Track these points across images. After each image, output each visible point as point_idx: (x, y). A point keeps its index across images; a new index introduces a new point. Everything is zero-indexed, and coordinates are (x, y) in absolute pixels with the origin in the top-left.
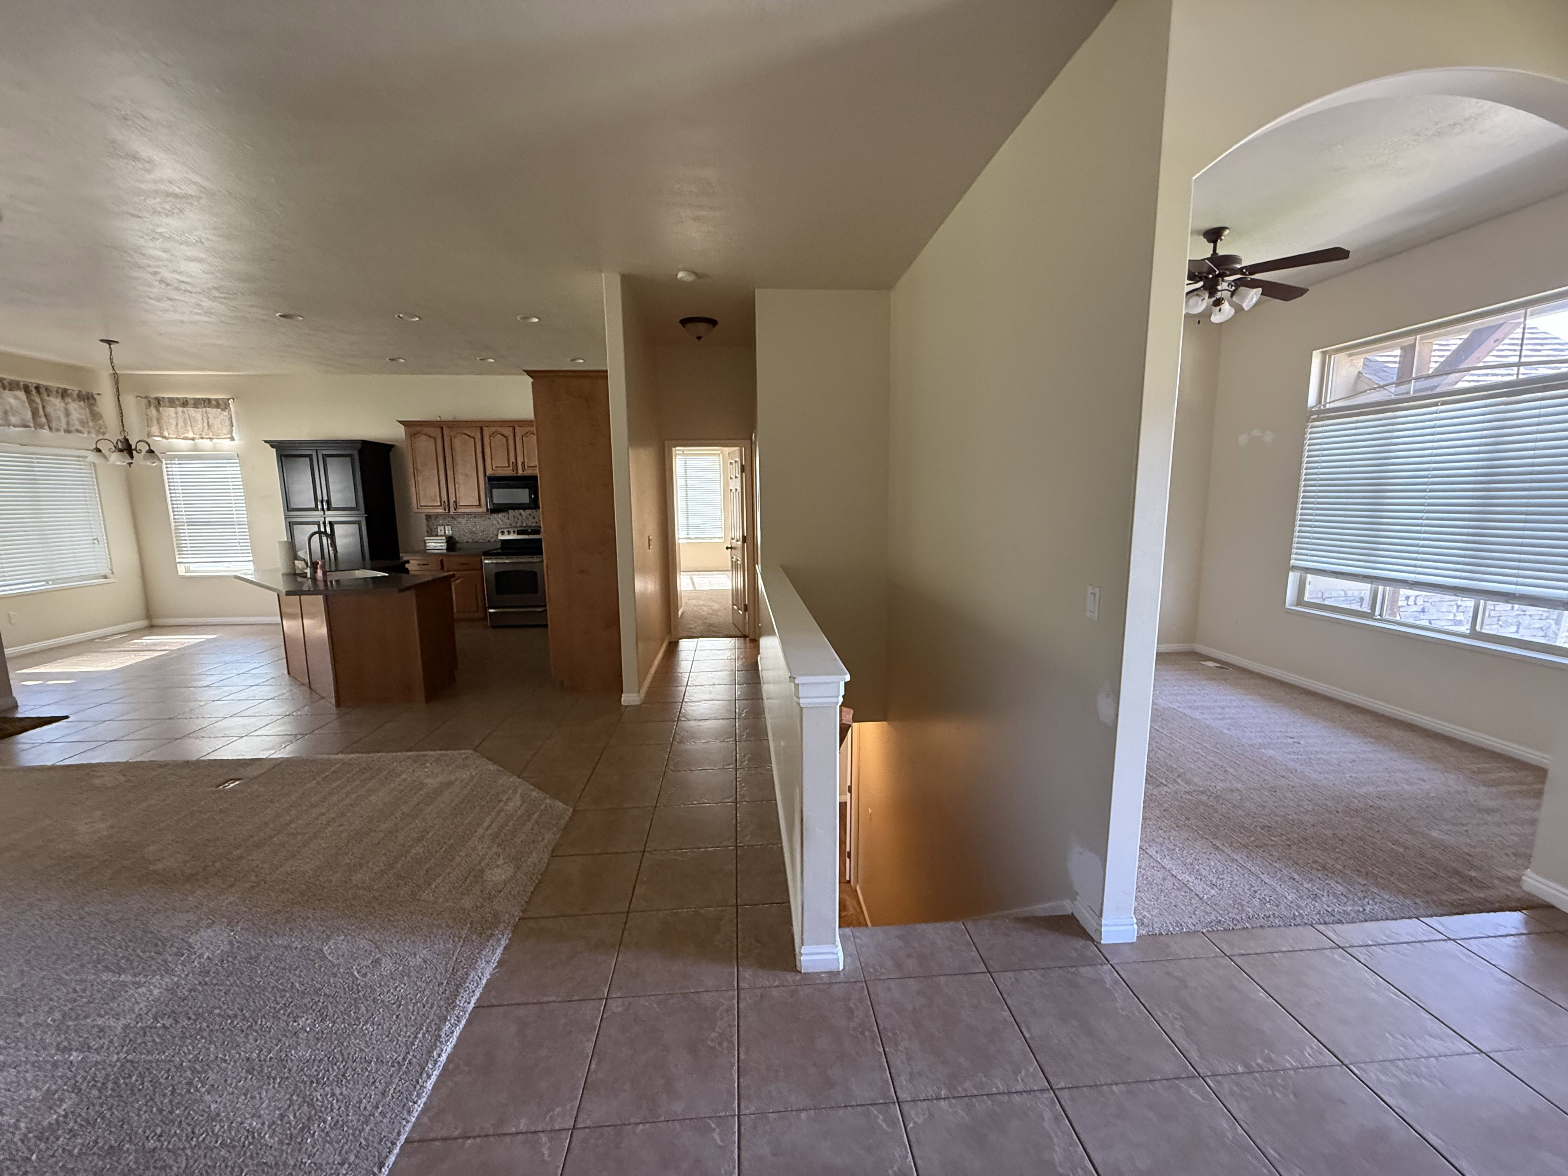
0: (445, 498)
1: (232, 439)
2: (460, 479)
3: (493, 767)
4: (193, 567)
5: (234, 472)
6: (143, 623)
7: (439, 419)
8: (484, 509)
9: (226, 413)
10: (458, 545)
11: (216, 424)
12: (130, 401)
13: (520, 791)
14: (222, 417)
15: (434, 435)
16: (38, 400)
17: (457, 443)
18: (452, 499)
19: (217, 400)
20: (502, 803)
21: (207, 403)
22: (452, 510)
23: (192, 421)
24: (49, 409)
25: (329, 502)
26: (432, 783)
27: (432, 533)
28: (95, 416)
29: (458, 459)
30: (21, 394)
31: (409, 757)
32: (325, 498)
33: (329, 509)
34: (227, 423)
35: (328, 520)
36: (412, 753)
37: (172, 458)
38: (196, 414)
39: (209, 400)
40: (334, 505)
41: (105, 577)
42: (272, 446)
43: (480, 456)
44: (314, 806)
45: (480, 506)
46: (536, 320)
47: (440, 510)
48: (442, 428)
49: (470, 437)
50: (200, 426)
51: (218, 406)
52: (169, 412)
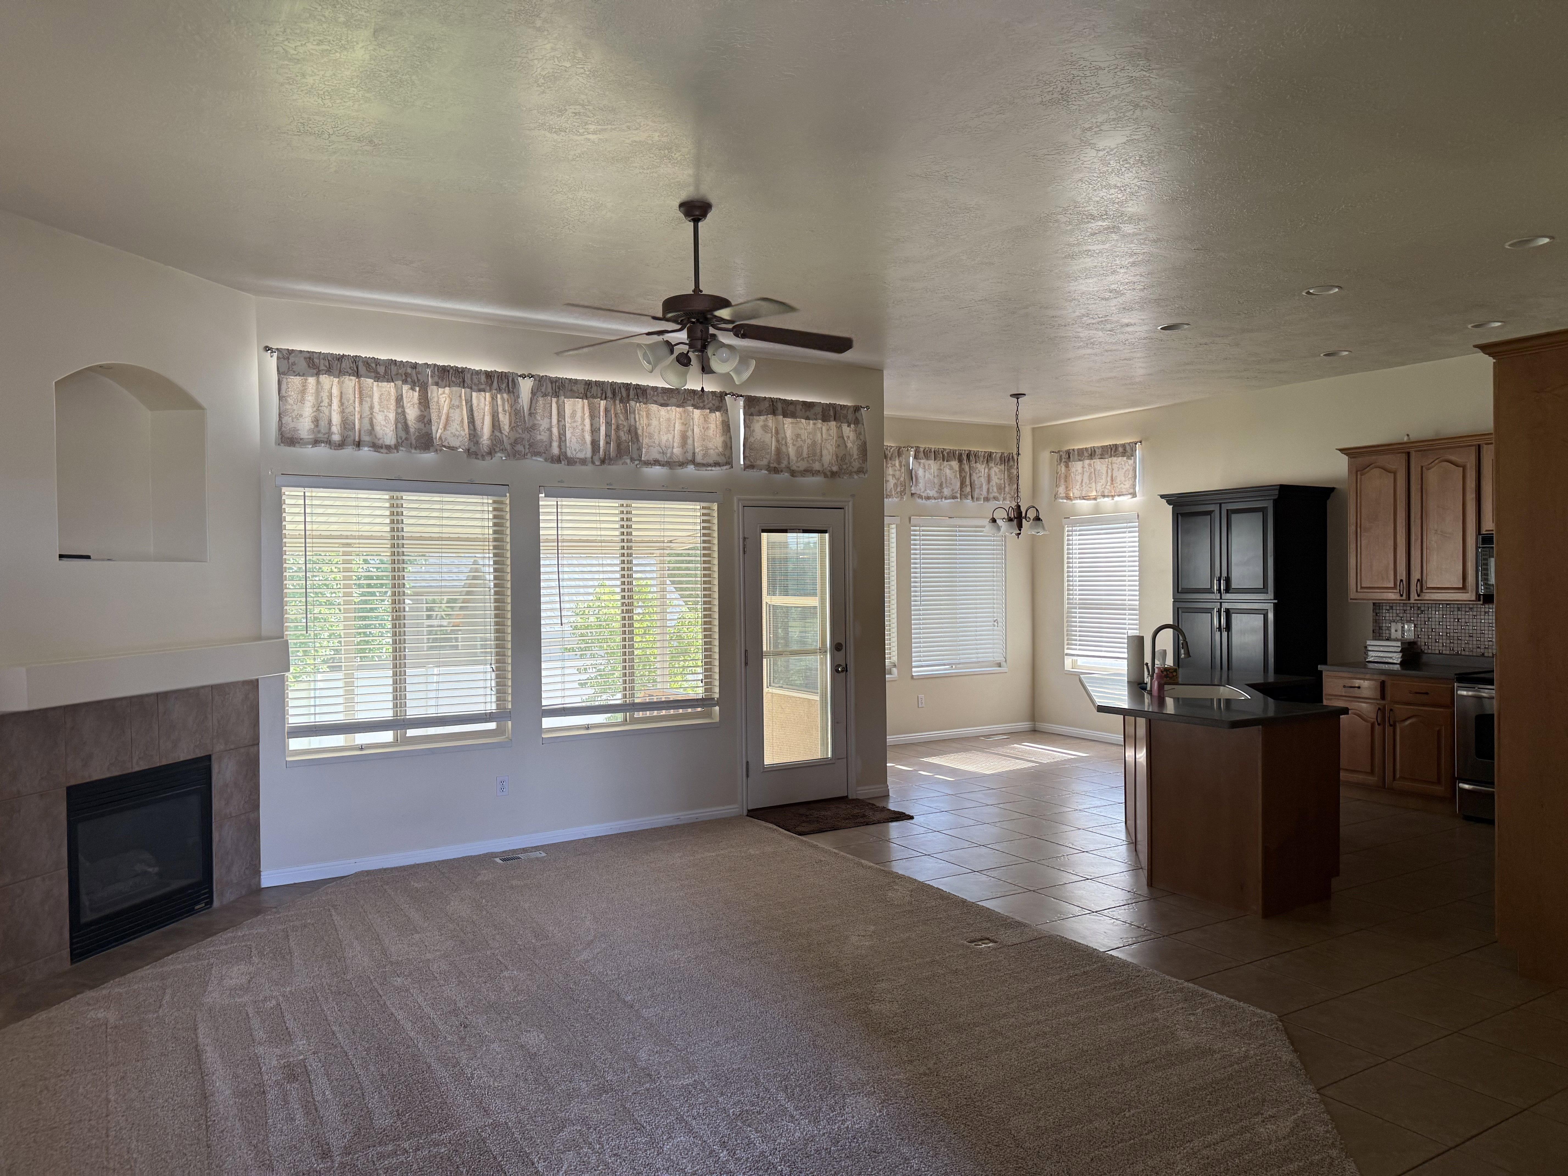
0: (1402, 573)
1: (1134, 495)
2: (1432, 539)
3: (1287, 1056)
4: (1081, 661)
5: (1129, 540)
6: (1025, 725)
7: (1406, 439)
8: (1470, 596)
9: (1131, 462)
10: (1424, 658)
11: (1119, 475)
12: (1045, 457)
13: (1300, 1113)
14: (1127, 467)
15: (1393, 467)
16: (967, 468)
17: (1432, 477)
18: (1416, 575)
19: (1124, 446)
20: (1259, 1119)
21: (1113, 451)
22: (1414, 596)
23: (1094, 476)
24: (975, 477)
25: (1228, 580)
26: (1187, 1040)
27: (1379, 634)
28: (1015, 479)
29: (1432, 505)
30: (955, 464)
31: (1181, 990)
32: (1224, 574)
33: (1227, 590)
34: (1131, 475)
35: (1225, 606)
36: (1191, 985)
37: (1075, 523)
38: (1100, 465)
39: (1116, 446)
40: (1234, 585)
41: (999, 665)
42: (1169, 502)
43: (1471, 496)
44: (1036, 1007)
45: (1464, 588)
46: (1546, 240)
47: (1392, 596)
48: (1409, 454)
49: (1457, 465)
50: (1103, 481)
51: (1124, 453)
52: (1077, 467)
